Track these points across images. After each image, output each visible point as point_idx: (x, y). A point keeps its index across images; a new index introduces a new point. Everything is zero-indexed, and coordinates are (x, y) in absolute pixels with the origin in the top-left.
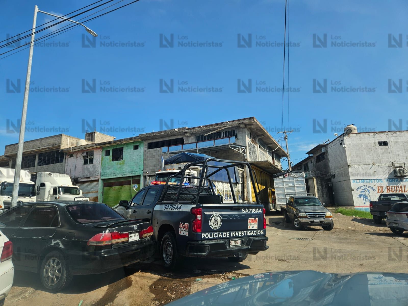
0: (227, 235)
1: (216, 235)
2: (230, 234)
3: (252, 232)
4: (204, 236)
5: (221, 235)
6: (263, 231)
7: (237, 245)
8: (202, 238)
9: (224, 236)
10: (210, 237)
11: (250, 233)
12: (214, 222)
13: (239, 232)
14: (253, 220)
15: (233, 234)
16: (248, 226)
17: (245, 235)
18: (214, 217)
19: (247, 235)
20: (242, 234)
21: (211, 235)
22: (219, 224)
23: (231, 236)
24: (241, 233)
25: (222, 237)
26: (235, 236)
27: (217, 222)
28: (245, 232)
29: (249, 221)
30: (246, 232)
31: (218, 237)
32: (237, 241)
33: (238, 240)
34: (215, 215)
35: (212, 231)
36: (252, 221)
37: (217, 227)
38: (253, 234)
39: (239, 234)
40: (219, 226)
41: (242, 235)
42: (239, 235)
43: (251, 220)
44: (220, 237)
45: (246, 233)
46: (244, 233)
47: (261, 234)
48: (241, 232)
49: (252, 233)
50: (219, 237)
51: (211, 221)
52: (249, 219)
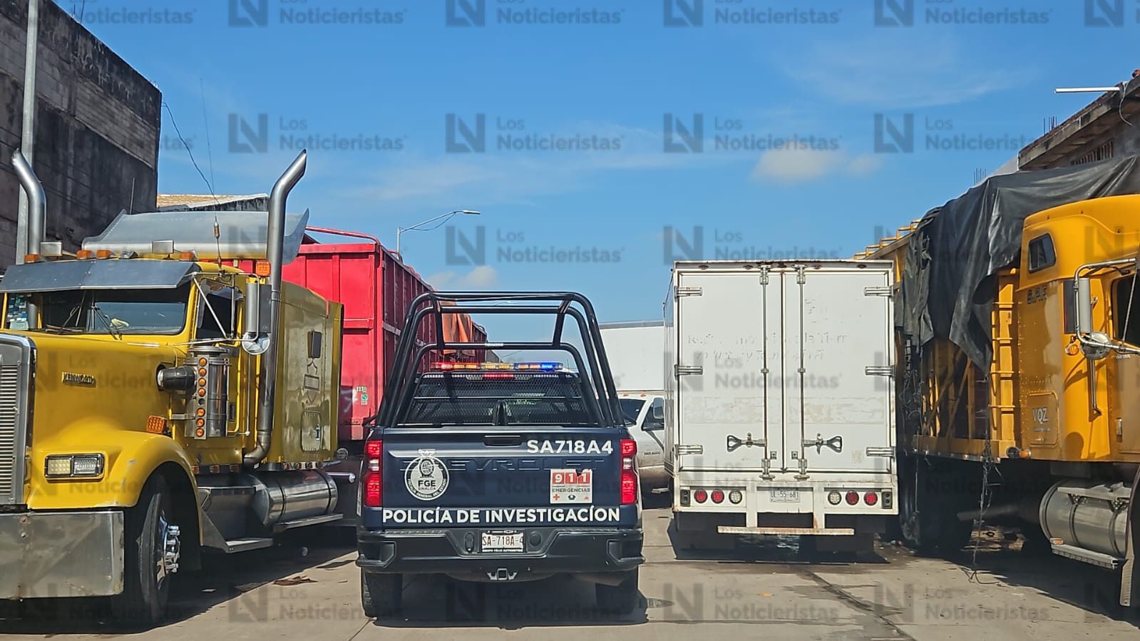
0: (472, 516)
1: (429, 516)
2: (482, 515)
3: (571, 511)
4: (390, 517)
5: (447, 517)
6: (618, 510)
7: (509, 546)
8: (384, 521)
9: (459, 520)
10: (410, 520)
11: (560, 515)
12: (421, 479)
13: (519, 511)
14: (571, 476)
15: (496, 515)
16: (552, 495)
17: (542, 520)
18: (418, 465)
19: (549, 520)
20: (527, 517)
21: (415, 515)
22: (438, 485)
23: (488, 520)
24: (526, 513)
25: (451, 521)
26: (500, 520)
27: (430, 479)
28: (541, 511)
29: (554, 479)
30: (545, 510)
31: (437, 521)
32: (510, 536)
33: (514, 533)
34: (423, 460)
35: (416, 504)
36: (566, 478)
37: (432, 494)
38: (576, 520)
39: (519, 516)
40: (438, 491)
41: (529, 520)
42: (519, 520)
43: (563, 474)
44: (446, 521)
45: (546, 514)
46: (538, 515)
47: (610, 519)
48: (524, 511)
49: (571, 515)
50: (442, 521)
51: (409, 477)
52: (553, 471)
